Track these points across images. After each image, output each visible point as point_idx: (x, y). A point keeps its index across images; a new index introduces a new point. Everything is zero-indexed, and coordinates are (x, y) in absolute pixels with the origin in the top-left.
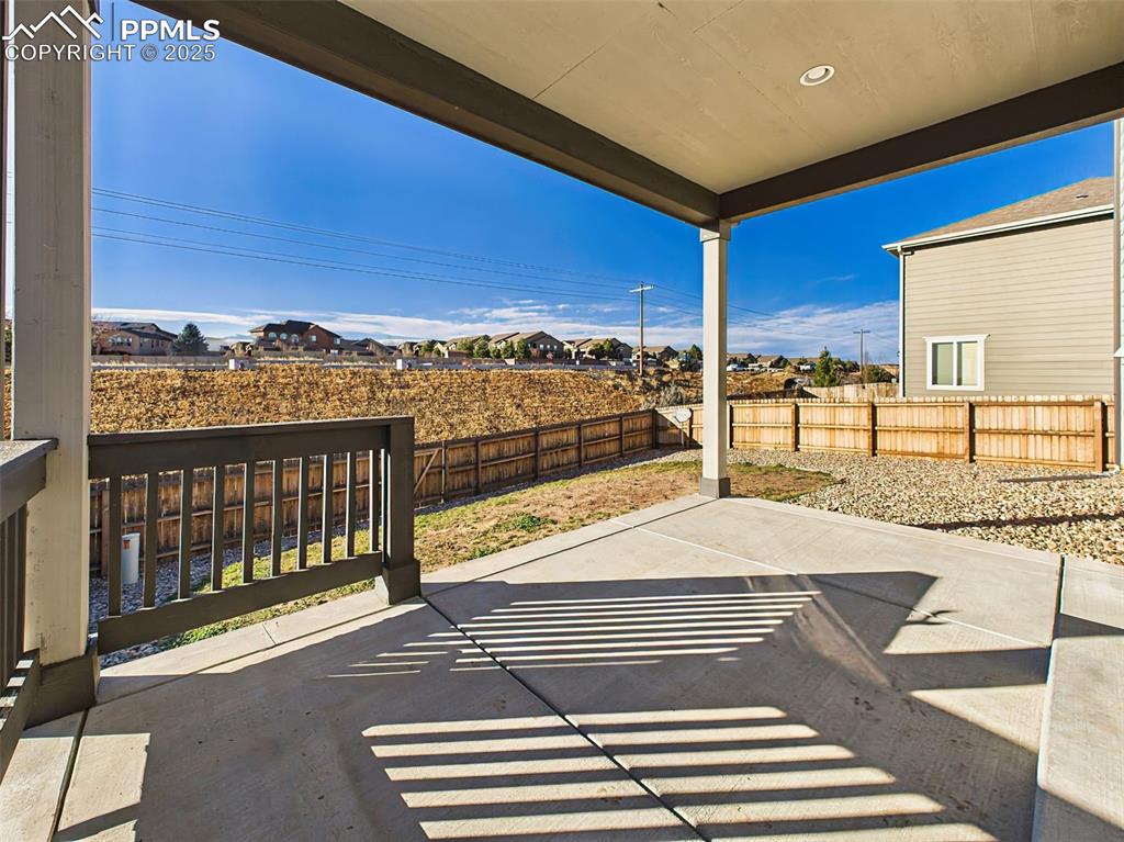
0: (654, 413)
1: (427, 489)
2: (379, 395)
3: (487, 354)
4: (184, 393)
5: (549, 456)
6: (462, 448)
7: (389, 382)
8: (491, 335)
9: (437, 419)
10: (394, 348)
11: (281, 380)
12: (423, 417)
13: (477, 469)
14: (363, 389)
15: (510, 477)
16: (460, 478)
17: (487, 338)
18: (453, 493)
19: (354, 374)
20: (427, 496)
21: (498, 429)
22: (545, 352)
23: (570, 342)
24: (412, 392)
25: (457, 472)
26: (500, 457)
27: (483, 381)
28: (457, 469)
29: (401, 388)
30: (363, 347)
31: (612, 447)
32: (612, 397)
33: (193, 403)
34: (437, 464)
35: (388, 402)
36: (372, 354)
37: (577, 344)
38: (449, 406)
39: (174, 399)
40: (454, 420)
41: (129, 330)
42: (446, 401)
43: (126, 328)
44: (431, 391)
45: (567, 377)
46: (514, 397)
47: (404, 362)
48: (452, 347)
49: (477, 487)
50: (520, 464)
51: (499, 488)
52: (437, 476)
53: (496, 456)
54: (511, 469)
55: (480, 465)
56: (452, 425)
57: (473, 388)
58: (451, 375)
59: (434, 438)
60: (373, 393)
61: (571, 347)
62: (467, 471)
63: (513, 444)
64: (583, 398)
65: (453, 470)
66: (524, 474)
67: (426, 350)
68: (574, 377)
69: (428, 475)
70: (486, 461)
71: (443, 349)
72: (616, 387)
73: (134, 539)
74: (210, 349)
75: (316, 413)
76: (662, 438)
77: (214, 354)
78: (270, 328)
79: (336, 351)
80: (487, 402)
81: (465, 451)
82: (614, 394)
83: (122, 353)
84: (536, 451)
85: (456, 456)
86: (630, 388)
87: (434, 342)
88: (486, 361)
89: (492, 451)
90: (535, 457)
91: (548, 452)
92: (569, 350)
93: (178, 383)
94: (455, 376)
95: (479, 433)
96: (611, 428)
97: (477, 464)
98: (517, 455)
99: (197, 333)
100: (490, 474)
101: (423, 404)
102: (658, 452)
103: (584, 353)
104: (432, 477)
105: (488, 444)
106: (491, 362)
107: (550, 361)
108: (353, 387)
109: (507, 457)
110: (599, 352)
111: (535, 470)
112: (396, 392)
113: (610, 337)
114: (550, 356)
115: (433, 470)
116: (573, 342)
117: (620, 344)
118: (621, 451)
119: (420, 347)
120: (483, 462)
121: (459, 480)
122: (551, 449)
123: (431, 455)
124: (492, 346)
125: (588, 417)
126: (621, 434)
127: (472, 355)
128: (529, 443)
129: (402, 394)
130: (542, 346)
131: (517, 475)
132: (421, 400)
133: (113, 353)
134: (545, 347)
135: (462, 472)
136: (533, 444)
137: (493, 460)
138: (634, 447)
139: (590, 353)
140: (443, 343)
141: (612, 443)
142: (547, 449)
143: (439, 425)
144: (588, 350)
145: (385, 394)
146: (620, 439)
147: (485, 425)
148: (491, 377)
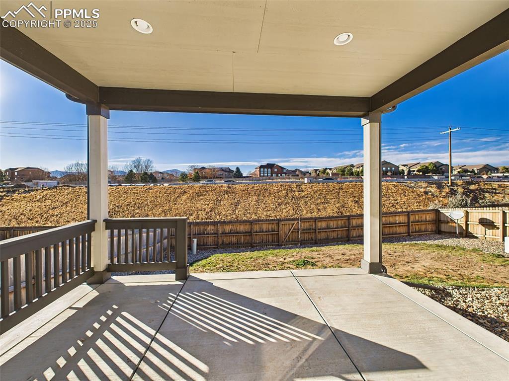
0: (437, 212)
1: (292, 238)
2: (290, 195)
3: (352, 174)
4: (227, 192)
5: (357, 230)
6: (308, 222)
7: (295, 189)
8: (355, 164)
9: (313, 206)
10: (308, 172)
11: (256, 188)
12: (306, 205)
13: (315, 232)
14: (284, 192)
15: (334, 238)
16: (307, 235)
17: (352, 166)
18: (304, 242)
19: (281, 185)
20: (292, 241)
21: (342, 213)
22: (387, 171)
23: (404, 166)
24: (304, 194)
25: (306, 233)
26: (328, 228)
27: (339, 189)
28: (306, 231)
29: (299, 191)
30: (294, 173)
31: (403, 230)
32: (421, 198)
33: (229, 196)
34: (296, 228)
35: (293, 198)
36: (298, 175)
37: (409, 166)
38: (319, 201)
39: (224, 194)
40: (321, 207)
41: (222, 170)
42: (319, 198)
43: (222, 169)
44: (312, 193)
45: (391, 187)
46: (355, 197)
47: (308, 179)
48: (335, 171)
49: (316, 241)
50: (340, 232)
51: (328, 243)
52: (297, 234)
53: (326, 227)
54: (334, 235)
55: (317, 231)
56: (319, 210)
57: (333, 192)
58: (324, 186)
59: (309, 215)
60: (287, 193)
61: (404, 168)
62: (310, 232)
63: (335, 222)
64: (399, 199)
65: (304, 231)
66: (341, 238)
67: (322, 173)
68: (396, 186)
69: (292, 232)
70: (320, 229)
71: (330, 172)
72: (426, 193)
73: (195, 240)
74: (243, 175)
75: (265, 202)
76: (444, 227)
77: (245, 177)
78: (261, 167)
79: (284, 175)
80: (339, 199)
81: (309, 223)
82: (424, 197)
83: (220, 178)
84: (349, 227)
85: (305, 225)
86: (438, 194)
87: (326, 169)
88: (351, 177)
89: (323, 224)
90: (348, 230)
91: (357, 228)
92: (403, 170)
93: (225, 189)
94: (325, 186)
95: (331, 214)
96: (402, 219)
97: (316, 230)
98: (337, 228)
99: (239, 170)
100: (323, 235)
101: (308, 199)
102: (439, 236)
103: (414, 171)
104: (294, 233)
105: (322, 221)
106: (353, 178)
107: (389, 176)
108: (280, 191)
109: (332, 228)
110: (425, 171)
111: (348, 236)
112: (297, 193)
113: (434, 161)
114: (389, 174)
115: (295, 230)
116: (407, 165)
117: (443, 165)
118: (409, 233)
119: (320, 171)
120: (318, 229)
121: (307, 236)
122: (358, 227)
123: (294, 224)
124: (354, 170)
125: (399, 210)
126: (408, 222)
127: (344, 175)
128: (345, 223)
129: (299, 194)
130: (384, 169)
131: (338, 238)
132: (307, 197)
133: (218, 178)
134: (387, 169)
135: (308, 233)
136: (347, 224)
137: (324, 229)
138: (420, 231)
139: (418, 171)
140: (330, 169)
141: (401, 227)
142: (356, 227)
143: (313, 209)
144: (417, 169)
145: (292, 194)
146: (408, 226)
147: (335, 210)
148: (344, 187)
